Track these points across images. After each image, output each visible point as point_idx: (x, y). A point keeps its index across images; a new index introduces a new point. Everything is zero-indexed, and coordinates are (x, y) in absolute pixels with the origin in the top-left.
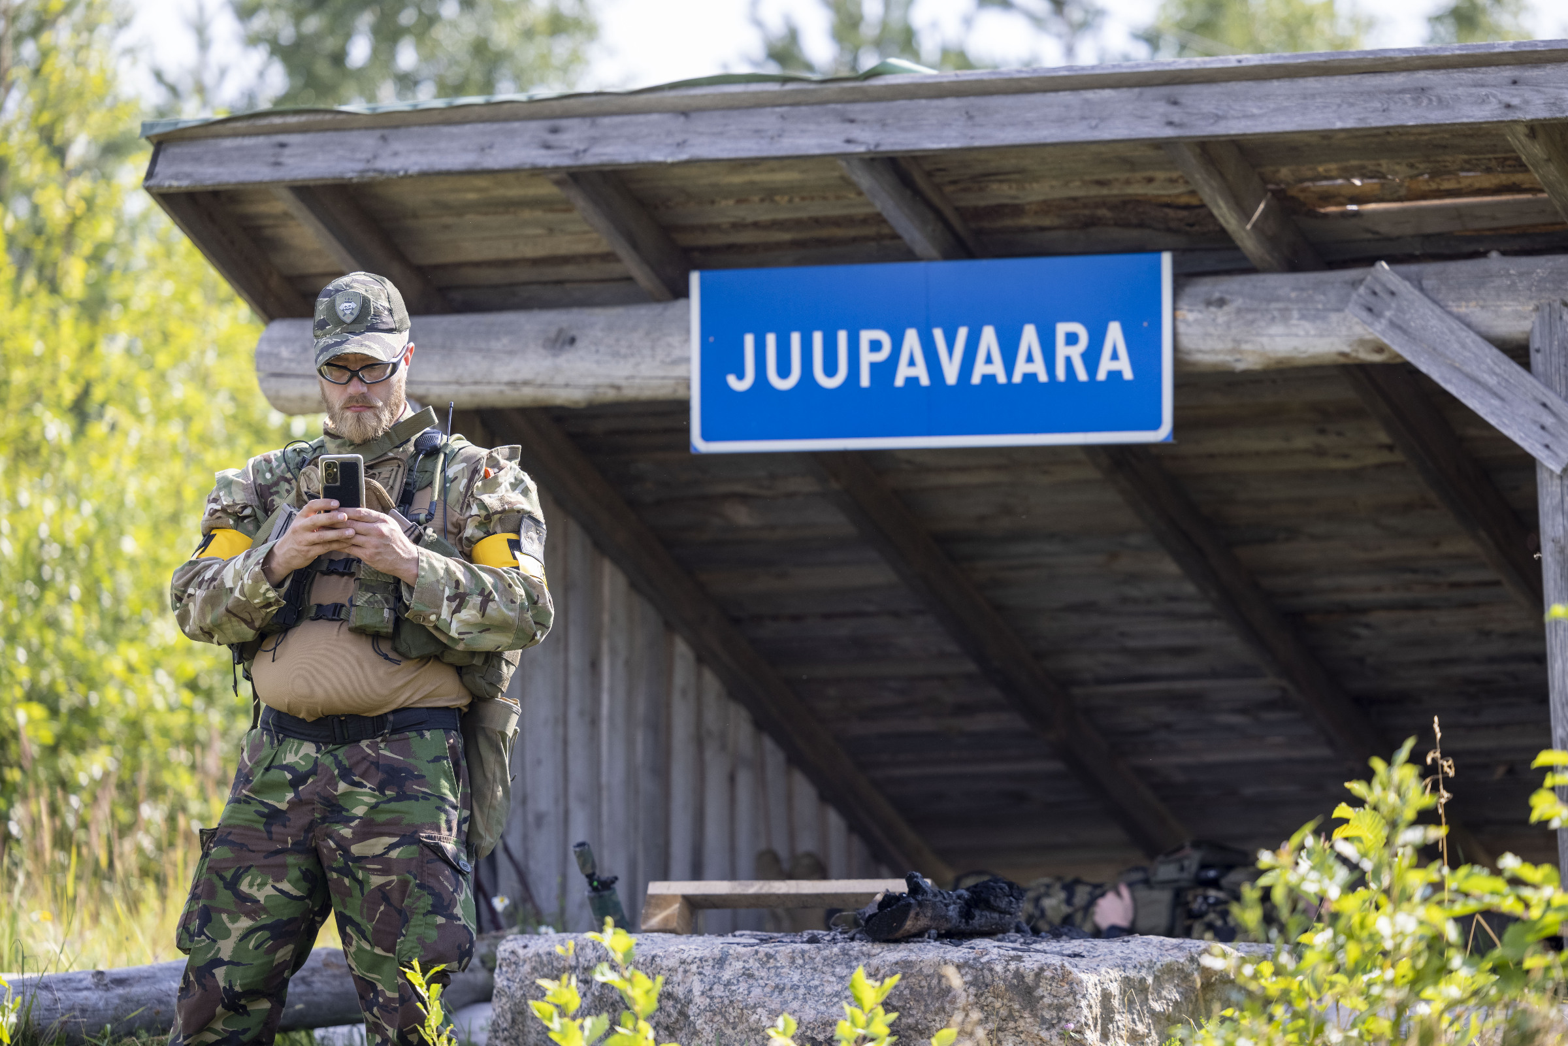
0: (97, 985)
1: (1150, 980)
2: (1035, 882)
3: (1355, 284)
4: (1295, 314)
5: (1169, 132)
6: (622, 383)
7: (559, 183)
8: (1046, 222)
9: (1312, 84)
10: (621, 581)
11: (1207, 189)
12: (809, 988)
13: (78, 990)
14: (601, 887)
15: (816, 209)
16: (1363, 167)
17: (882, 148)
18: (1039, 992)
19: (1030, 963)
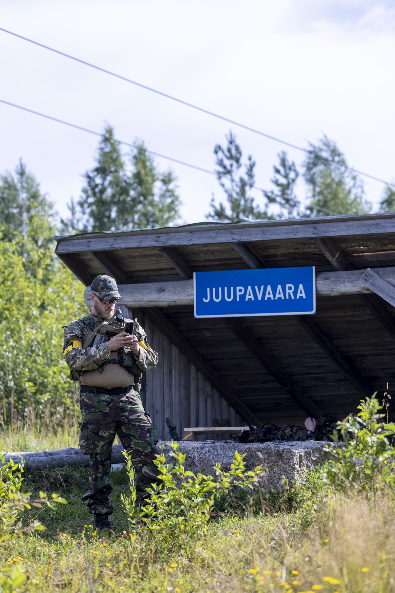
0: (45, 455)
1: (311, 452)
2: (283, 426)
3: (362, 274)
4: (347, 281)
5: (314, 236)
6: (177, 301)
7: (159, 250)
8: (283, 259)
9: (350, 223)
10: (177, 351)
11: (324, 250)
12: (225, 455)
13: (40, 457)
14: (172, 429)
15: (225, 256)
16: (363, 244)
17: (241, 241)
18: (283, 455)
19: (281, 448)
